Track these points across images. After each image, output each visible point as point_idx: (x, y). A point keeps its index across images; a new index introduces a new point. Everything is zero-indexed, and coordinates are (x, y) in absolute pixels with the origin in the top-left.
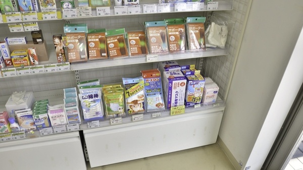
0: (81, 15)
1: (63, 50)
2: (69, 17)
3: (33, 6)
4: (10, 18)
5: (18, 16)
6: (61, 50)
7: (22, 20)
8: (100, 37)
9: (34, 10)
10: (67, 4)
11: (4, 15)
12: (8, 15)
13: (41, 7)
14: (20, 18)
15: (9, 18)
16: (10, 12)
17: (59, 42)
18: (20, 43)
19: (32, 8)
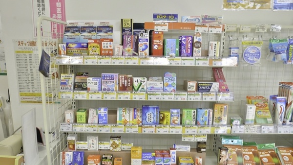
0: (247, 131)
1: (226, 162)
2: (237, 132)
3: (209, 121)
4: (189, 130)
5: (195, 129)
6: (225, 161)
7: (197, 132)
8: (253, 150)
9: (208, 124)
10: (236, 121)
11: (184, 127)
12: (188, 128)
13: (214, 123)
14: (196, 131)
15: (187, 130)
16: (189, 125)
17: (225, 154)
18: (185, 151)
19: (207, 123)
